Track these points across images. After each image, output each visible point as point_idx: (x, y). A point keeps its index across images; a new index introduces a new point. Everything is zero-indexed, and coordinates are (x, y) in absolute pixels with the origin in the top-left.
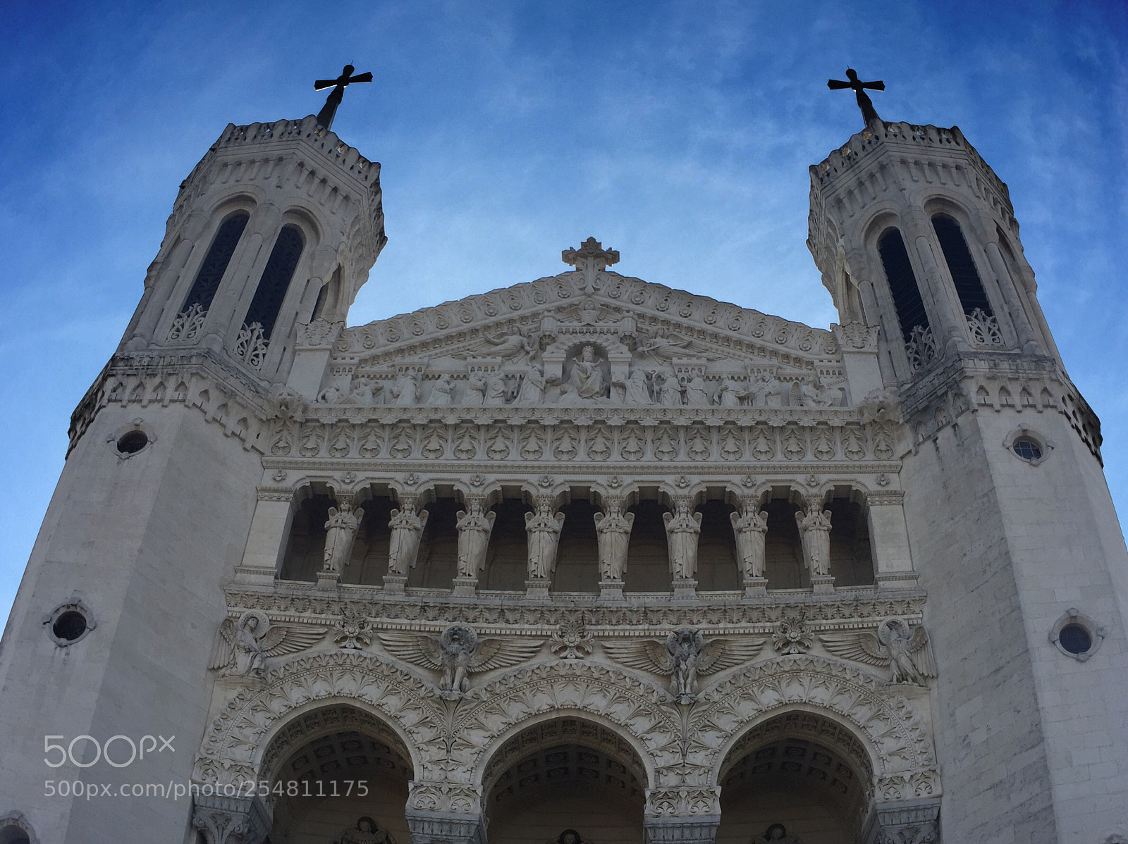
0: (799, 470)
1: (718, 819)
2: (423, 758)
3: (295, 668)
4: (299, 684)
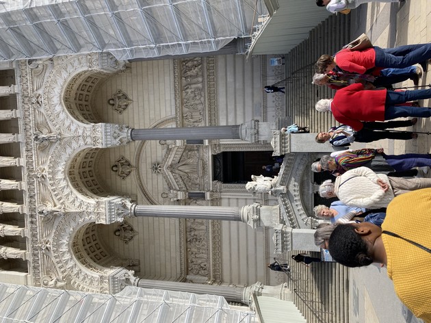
2: (87, 219)
3: (60, 265)
4: (66, 263)
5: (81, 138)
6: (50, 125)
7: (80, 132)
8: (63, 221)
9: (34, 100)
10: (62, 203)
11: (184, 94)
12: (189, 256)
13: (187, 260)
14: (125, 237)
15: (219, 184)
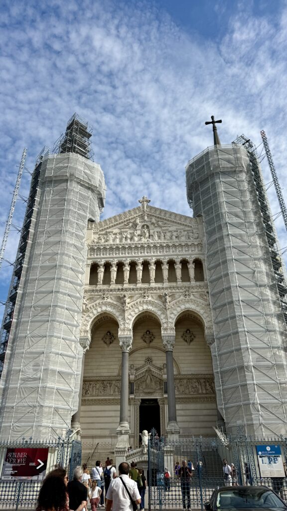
0: (188, 255)
1: (175, 335)
2: (121, 323)
3: (95, 306)
4: (96, 309)
5: (166, 321)
6: (174, 301)
7: (170, 320)
8: (120, 308)
9: (187, 293)
10: (130, 308)
11: (194, 380)
12: (94, 382)
13: (91, 381)
14: (106, 339)
15: (139, 403)
